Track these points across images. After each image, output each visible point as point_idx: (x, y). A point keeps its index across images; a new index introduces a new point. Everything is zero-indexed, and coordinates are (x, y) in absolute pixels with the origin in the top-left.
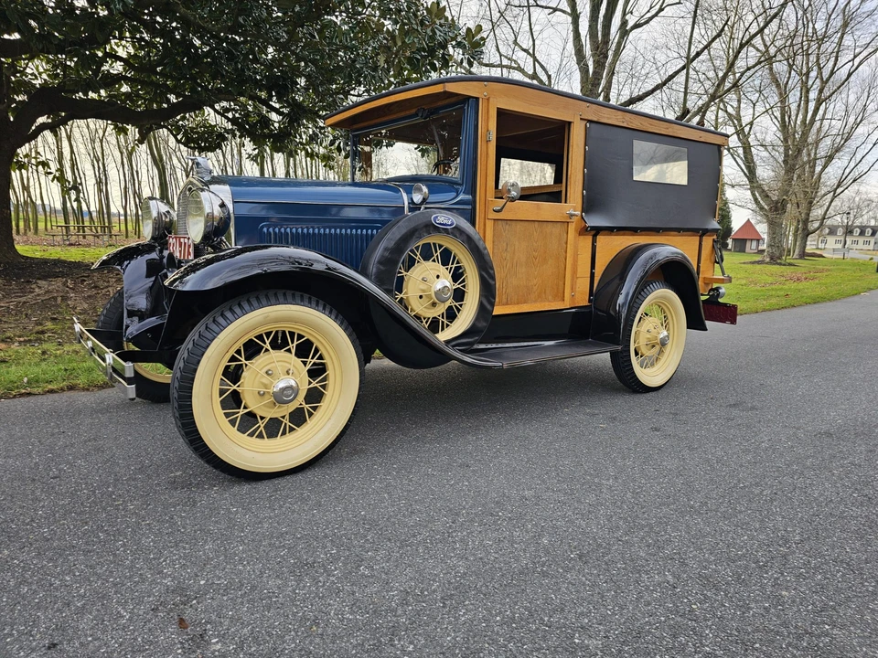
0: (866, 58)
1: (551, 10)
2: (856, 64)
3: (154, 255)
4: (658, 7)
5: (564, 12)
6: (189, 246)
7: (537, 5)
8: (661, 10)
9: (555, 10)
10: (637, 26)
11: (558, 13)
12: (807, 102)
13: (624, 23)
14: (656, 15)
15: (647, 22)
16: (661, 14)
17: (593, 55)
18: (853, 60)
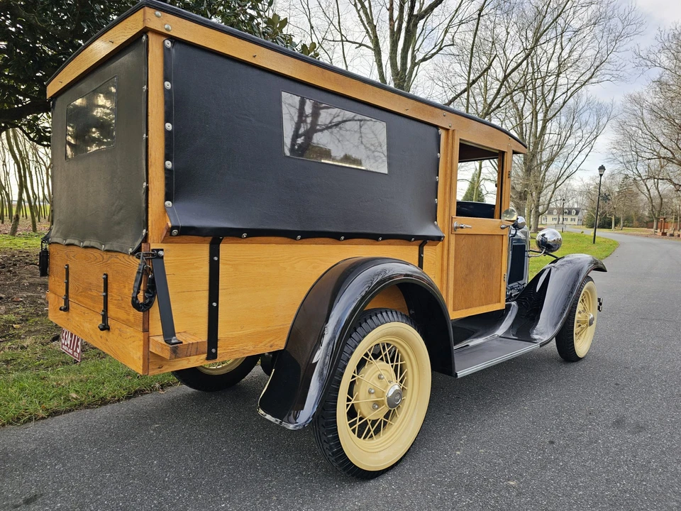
0: (575, 91)
1: (358, 45)
2: (569, 95)
4: (438, 47)
5: (367, 47)
7: (347, 41)
8: (441, 49)
9: (361, 45)
10: (424, 59)
11: (363, 47)
12: (537, 122)
13: (414, 57)
14: (437, 52)
15: (431, 57)
16: (441, 52)
17: (394, 80)
18: (567, 92)
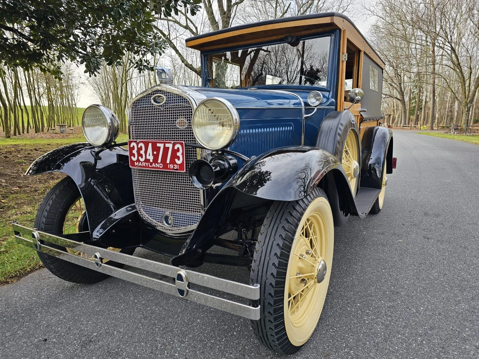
3: (85, 156)
6: (175, 152)
